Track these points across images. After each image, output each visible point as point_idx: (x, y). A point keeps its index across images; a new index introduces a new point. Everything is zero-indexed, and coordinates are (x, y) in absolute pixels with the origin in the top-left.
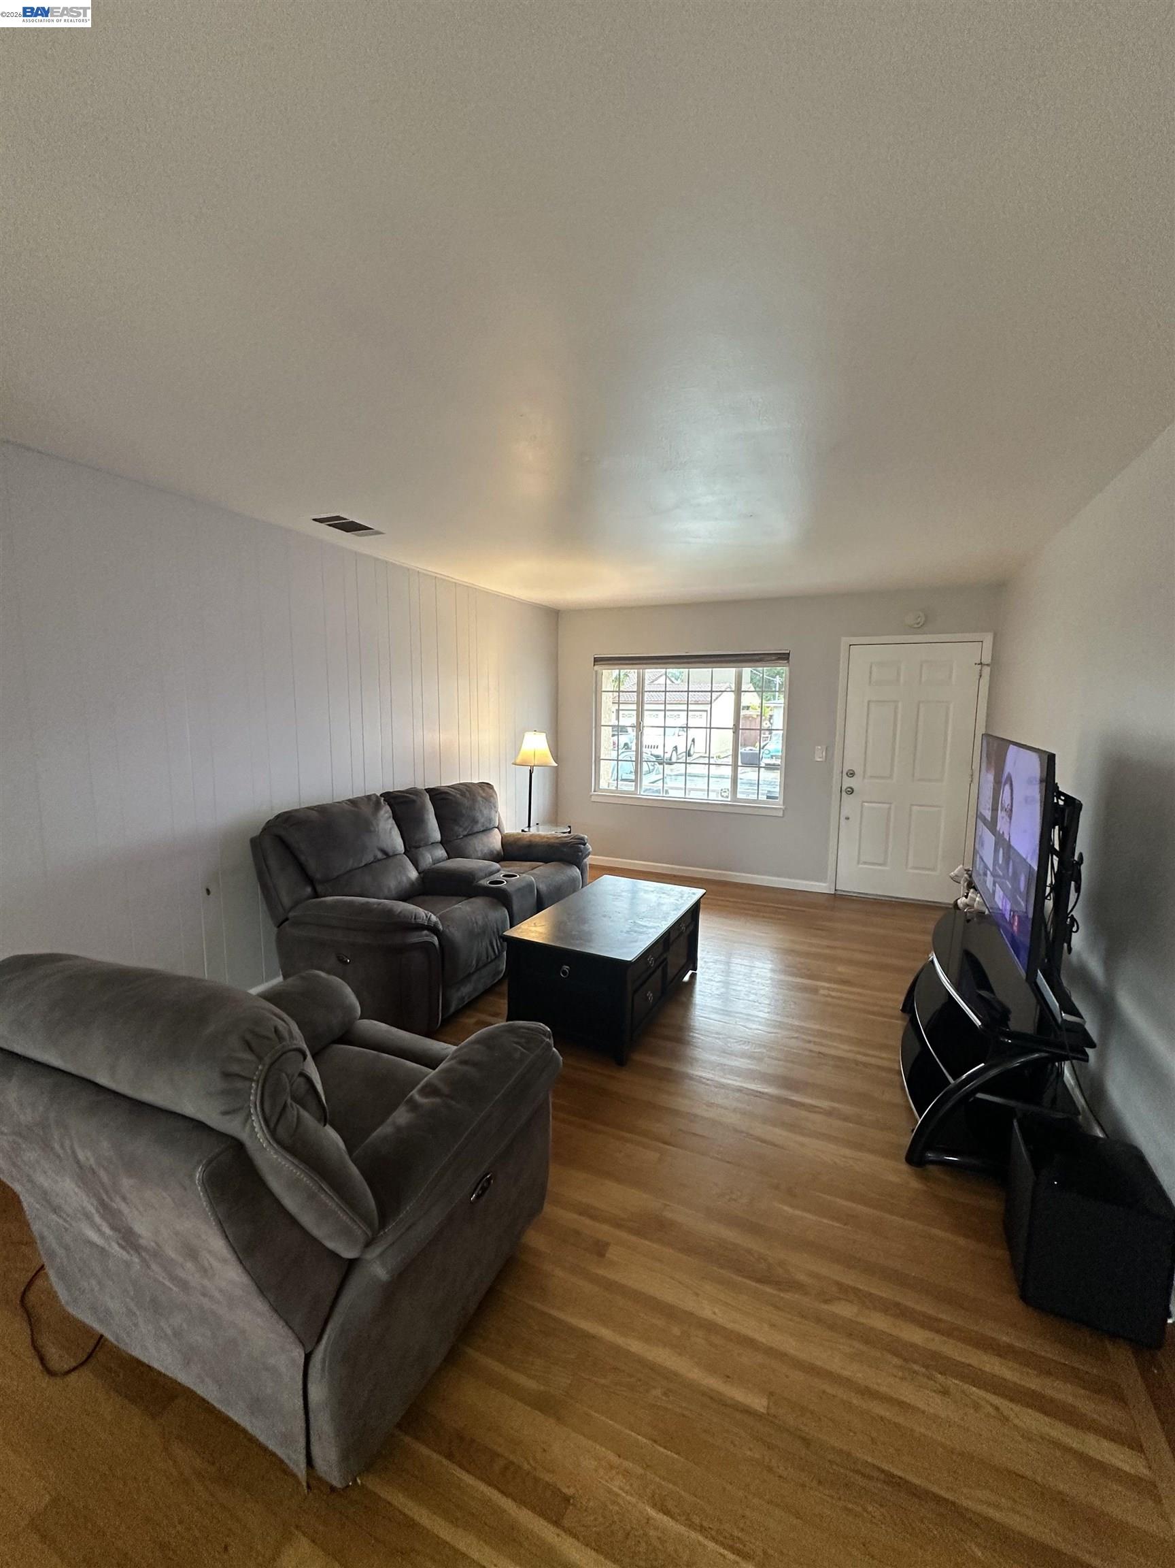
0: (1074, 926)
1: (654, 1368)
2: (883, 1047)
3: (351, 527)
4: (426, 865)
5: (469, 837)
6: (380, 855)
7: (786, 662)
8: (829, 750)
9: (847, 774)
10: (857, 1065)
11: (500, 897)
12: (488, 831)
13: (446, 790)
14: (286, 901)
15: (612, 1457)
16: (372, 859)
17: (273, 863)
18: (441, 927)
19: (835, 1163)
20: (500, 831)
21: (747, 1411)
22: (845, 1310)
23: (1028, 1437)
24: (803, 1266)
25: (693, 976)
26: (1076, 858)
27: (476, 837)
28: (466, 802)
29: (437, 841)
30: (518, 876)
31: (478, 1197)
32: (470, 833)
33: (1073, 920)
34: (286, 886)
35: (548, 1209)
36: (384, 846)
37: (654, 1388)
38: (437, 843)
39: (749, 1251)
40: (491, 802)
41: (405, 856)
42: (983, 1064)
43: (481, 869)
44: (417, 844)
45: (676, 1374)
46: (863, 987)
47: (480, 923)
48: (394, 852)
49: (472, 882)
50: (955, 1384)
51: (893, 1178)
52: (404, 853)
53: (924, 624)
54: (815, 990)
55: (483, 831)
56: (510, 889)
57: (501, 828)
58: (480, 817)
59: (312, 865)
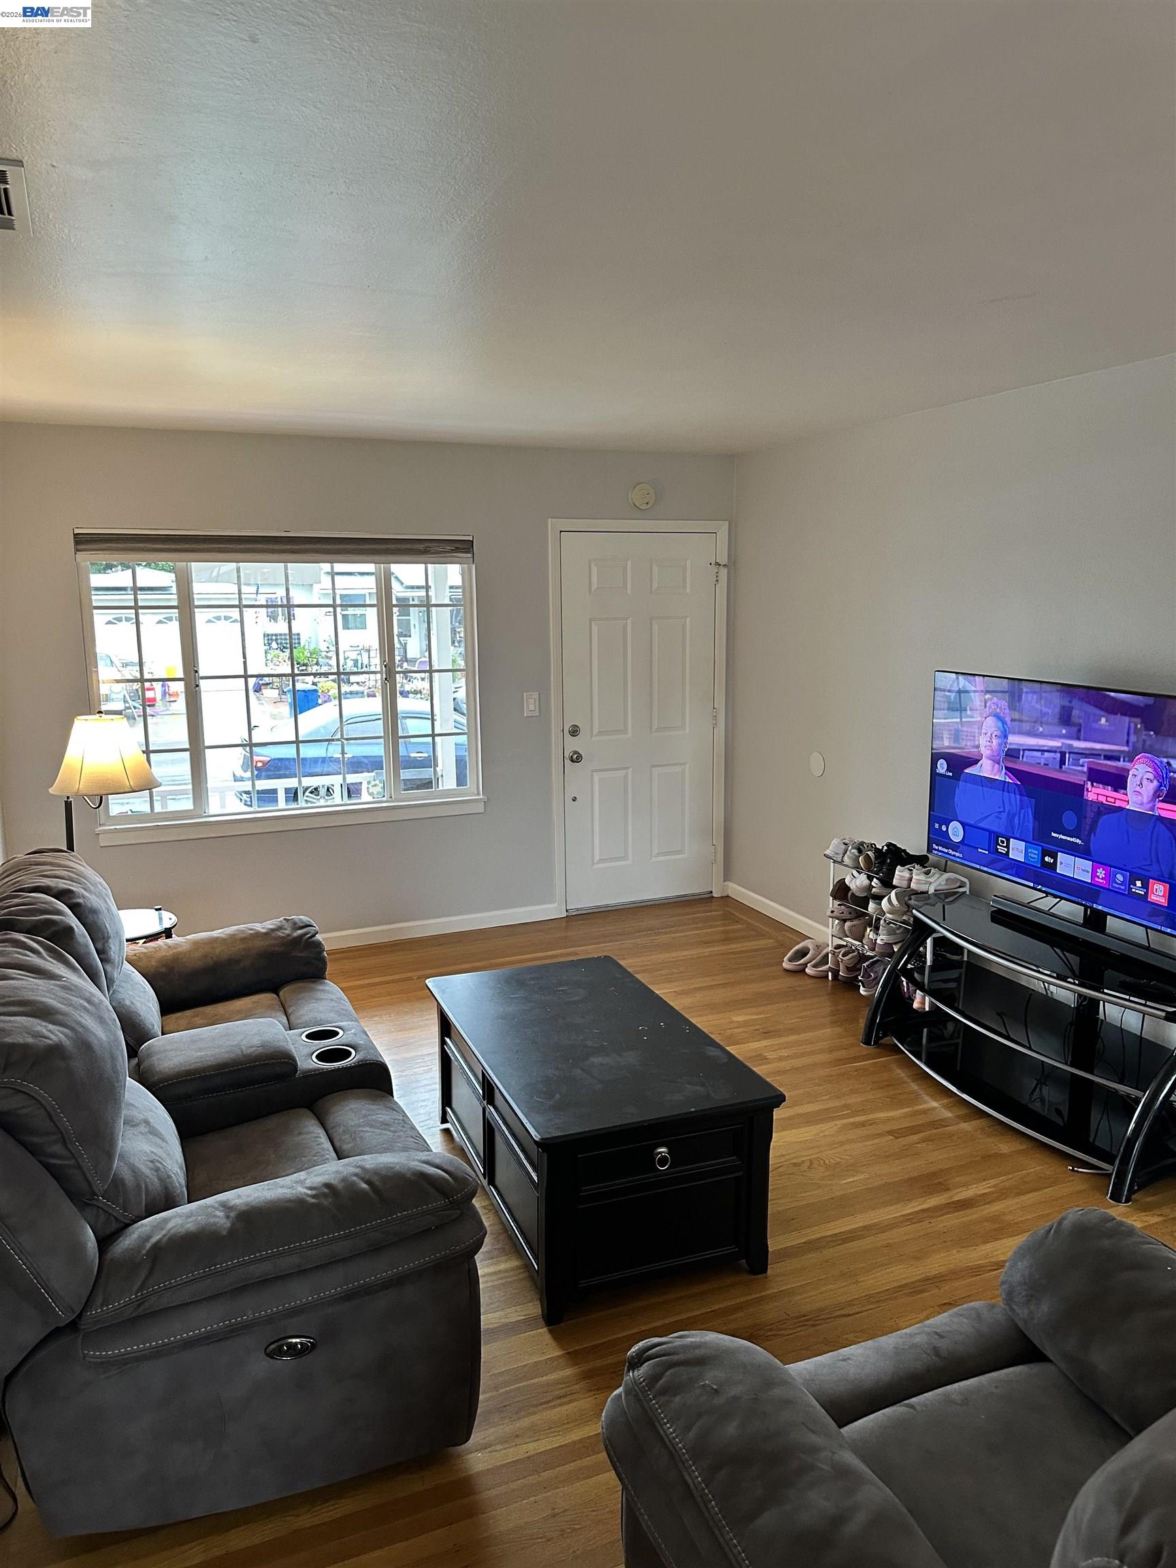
8: (543, 697)
9: (570, 733)
53: (654, 504)
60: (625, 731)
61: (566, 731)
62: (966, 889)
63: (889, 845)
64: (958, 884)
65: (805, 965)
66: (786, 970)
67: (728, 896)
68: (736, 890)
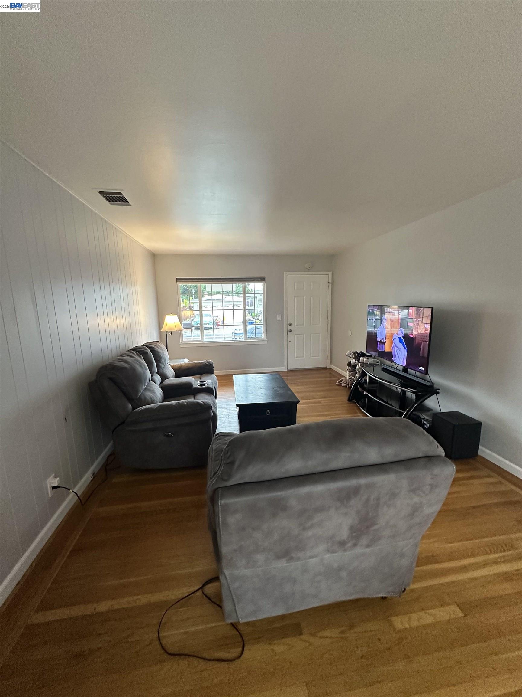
7: (264, 281)
8: (282, 316)
53: (311, 268)
60: (303, 324)
61: (288, 324)
62: (379, 363)
63: (361, 352)
64: (377, 362)
65: (342, 384)
66: (337, 385)
67: (331, 368)
68: (333, 367)
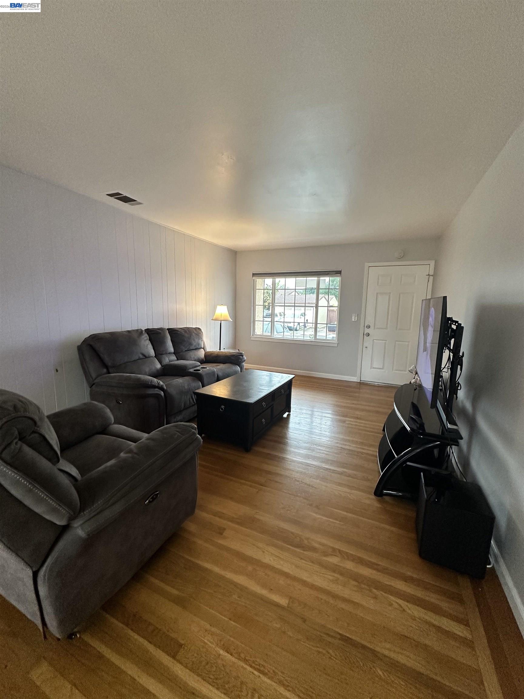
0: (459, 386)
1: (236, 585)
2: (371, 446)
3: (126, 200)
4: (166, 363)
5: (188, 351)
6: (141, 356)
7: (340, 275)
8: (359, 316)
9: (367, 327)
10: (358, 453)
11: (198, 377)
12: (198, 350)
13: (178, 330)
14: (94, 375)
15: (208, 627)
16: (138, 358)
17: (87, 357)
18: (165, 388)
19: (341, 495)
20: (204, 350)
21: (277, 605)
22: (334, 560)
23: (414, 619)
24: (318, 540)
25: (289, 415)
26: (461, 354)
27: (191, 352)
28: (186, 335)
29: (171, 352)
30: (208, 368)
31: (150, 502)
32: (188, 349)
33: (459, 383)
34: (93, 367)
35: (198, 512)
36: (144, 352)
37: (234, 594)
38: (172, 353)
39: (292, 533)
40: (199, 336)
41: (155, 358)
42: (410, 448)
43: (190, 365)
44: (161, 353)
45: (246, 588)
46: (367, 420)
47: (186, 387)
48: (149, 355)
49: (186, 370)
50: (381, 593)
51: (368, 502)
52: (155, 357)
53: (403, 256)
54: (344, 422)
55: (196, 349)
56: (203, 374)
57: (205, 349)
58: (193, 342)
59: (107, 359)
60: (387, 328)
